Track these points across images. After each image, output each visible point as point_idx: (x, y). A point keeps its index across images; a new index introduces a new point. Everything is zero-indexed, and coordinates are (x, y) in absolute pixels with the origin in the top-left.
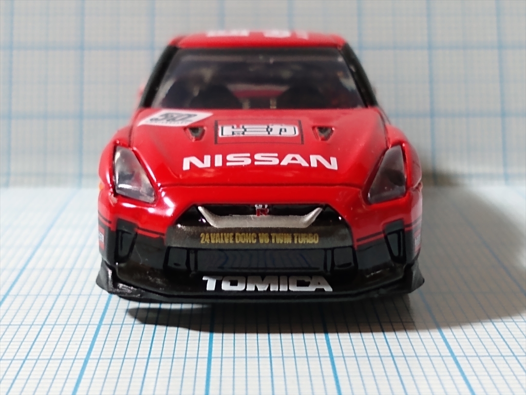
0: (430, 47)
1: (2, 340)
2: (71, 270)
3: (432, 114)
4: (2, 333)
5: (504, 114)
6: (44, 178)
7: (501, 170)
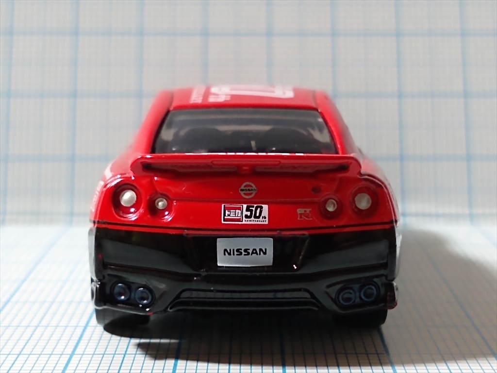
0: (400, 95)
1: (1, 368)
2: (53, 302)
3: (402, 158)
4: (2, 362)
5: (469, 158)
6: (38, 217)
7: (467, 211)
